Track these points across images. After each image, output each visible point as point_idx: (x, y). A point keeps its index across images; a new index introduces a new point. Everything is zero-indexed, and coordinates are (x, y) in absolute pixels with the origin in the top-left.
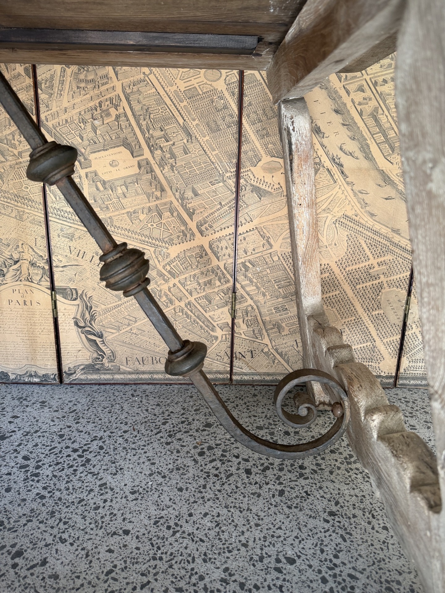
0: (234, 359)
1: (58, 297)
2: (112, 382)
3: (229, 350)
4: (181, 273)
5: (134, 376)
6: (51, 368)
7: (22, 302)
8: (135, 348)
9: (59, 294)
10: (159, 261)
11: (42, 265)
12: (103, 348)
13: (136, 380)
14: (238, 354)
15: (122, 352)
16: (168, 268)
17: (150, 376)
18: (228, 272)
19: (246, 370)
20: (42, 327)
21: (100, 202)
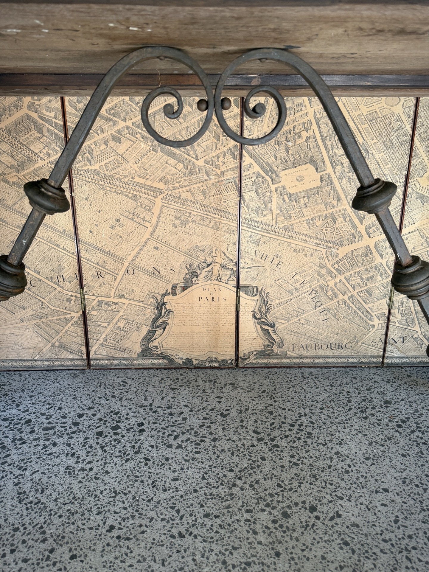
0: (388, 344)
1: (242, 294)
2: (280, 366)
3: (384, 336)
4: (348, 270)
5: (298, 361)
6: (230, 354)
7: (210, 299)
8: (301, 336)
9: (242, 291)
10: (329, 261)
11: (232, 267)
12: (274, 336)
13: (300, 364)
14: (391, 340)
15: (289, 340)
16: (336, 266)
17: (312, 361)
18: (389, 268)
19: (397, 354)
20: (225, 320)
21: (285, 212)
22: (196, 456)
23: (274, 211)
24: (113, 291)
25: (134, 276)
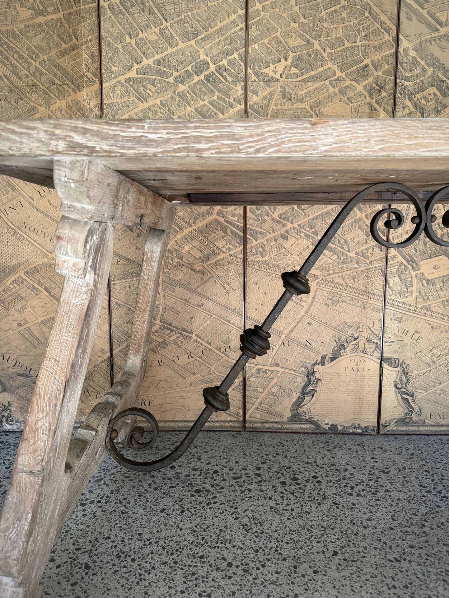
1: (385, 365)
2: (418, 433)
5: (435, 428)
6: (372, 421)
7: (355, 369)
8: (438, 405)
9: (385, 362)
11: (376, 341)
12: (413, 405)
13: (437, 431)
15: (427, 408)
17: (448, 428)
20: (369, 389)
21: (423, 294)
22: (378, 503)
23: (414, 294)
24: (270, 360)
25: (289, 348)
